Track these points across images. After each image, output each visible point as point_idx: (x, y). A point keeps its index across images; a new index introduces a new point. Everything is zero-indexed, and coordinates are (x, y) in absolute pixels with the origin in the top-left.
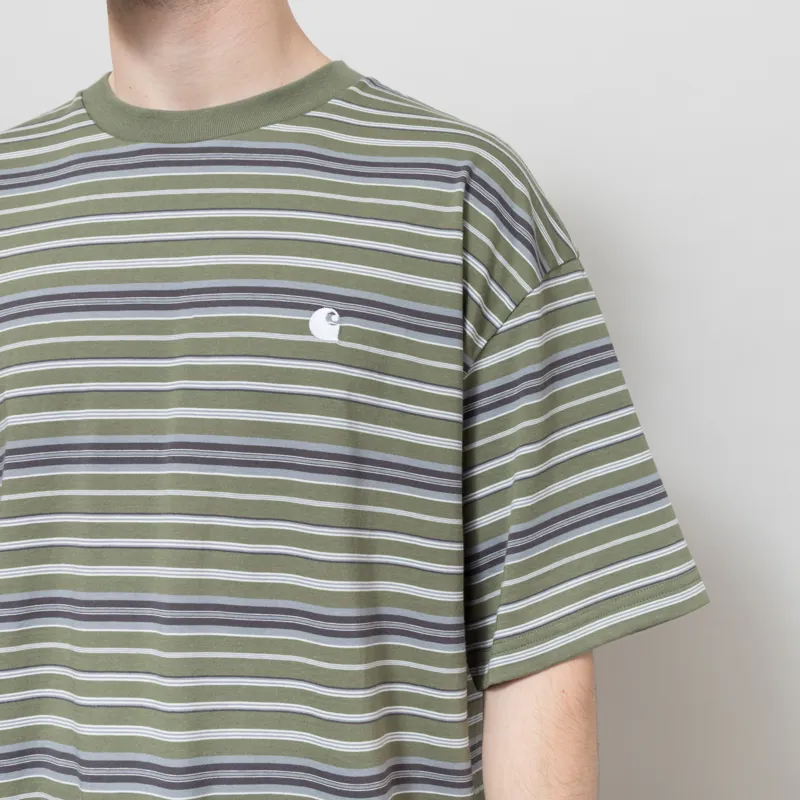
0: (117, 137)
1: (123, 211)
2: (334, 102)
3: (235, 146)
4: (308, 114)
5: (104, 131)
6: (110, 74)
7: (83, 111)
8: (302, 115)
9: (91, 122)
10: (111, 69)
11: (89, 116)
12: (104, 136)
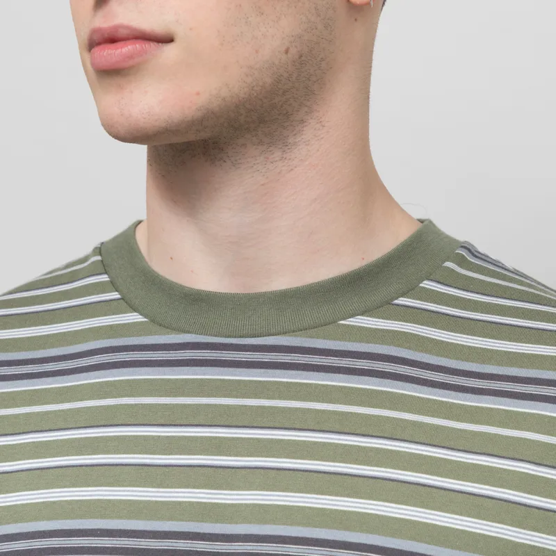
0: (153, 321)
1: (162, 422)
2: (426, 284)
3: (307, 345)
4: (396, 302)
5: (135, 310)
6: (140, 222)
7: (105, 278)
8: (389, 303)
9: (116, 295)
10: (143, 216)
11: (113, 286)
12: (134, 317)
